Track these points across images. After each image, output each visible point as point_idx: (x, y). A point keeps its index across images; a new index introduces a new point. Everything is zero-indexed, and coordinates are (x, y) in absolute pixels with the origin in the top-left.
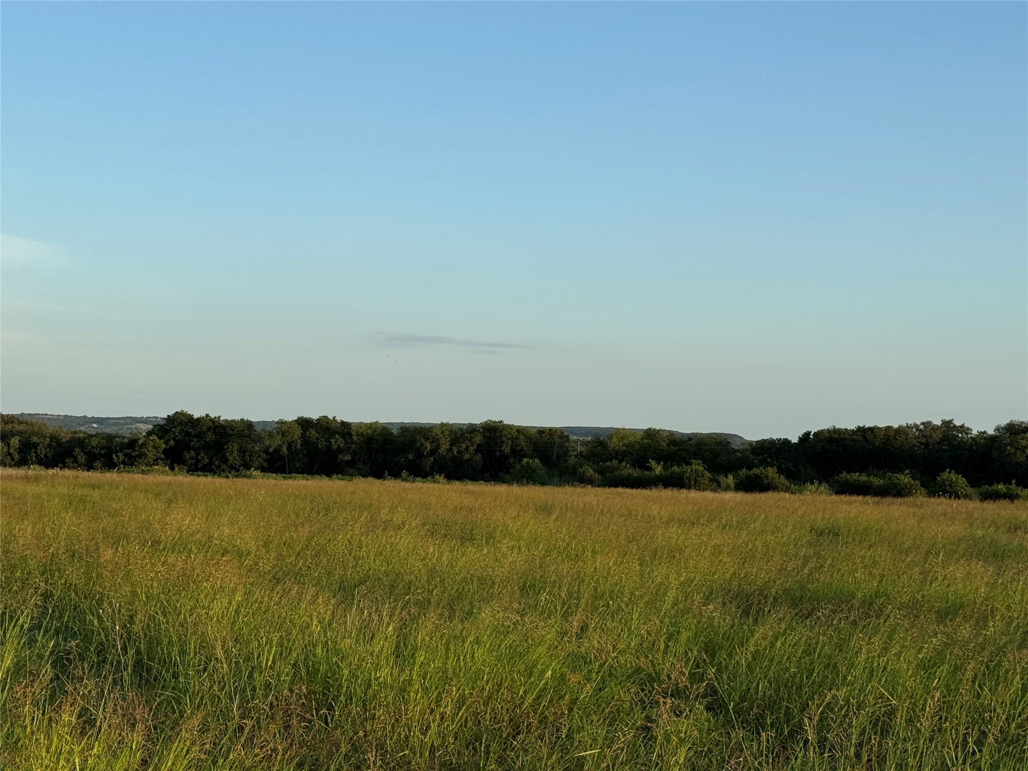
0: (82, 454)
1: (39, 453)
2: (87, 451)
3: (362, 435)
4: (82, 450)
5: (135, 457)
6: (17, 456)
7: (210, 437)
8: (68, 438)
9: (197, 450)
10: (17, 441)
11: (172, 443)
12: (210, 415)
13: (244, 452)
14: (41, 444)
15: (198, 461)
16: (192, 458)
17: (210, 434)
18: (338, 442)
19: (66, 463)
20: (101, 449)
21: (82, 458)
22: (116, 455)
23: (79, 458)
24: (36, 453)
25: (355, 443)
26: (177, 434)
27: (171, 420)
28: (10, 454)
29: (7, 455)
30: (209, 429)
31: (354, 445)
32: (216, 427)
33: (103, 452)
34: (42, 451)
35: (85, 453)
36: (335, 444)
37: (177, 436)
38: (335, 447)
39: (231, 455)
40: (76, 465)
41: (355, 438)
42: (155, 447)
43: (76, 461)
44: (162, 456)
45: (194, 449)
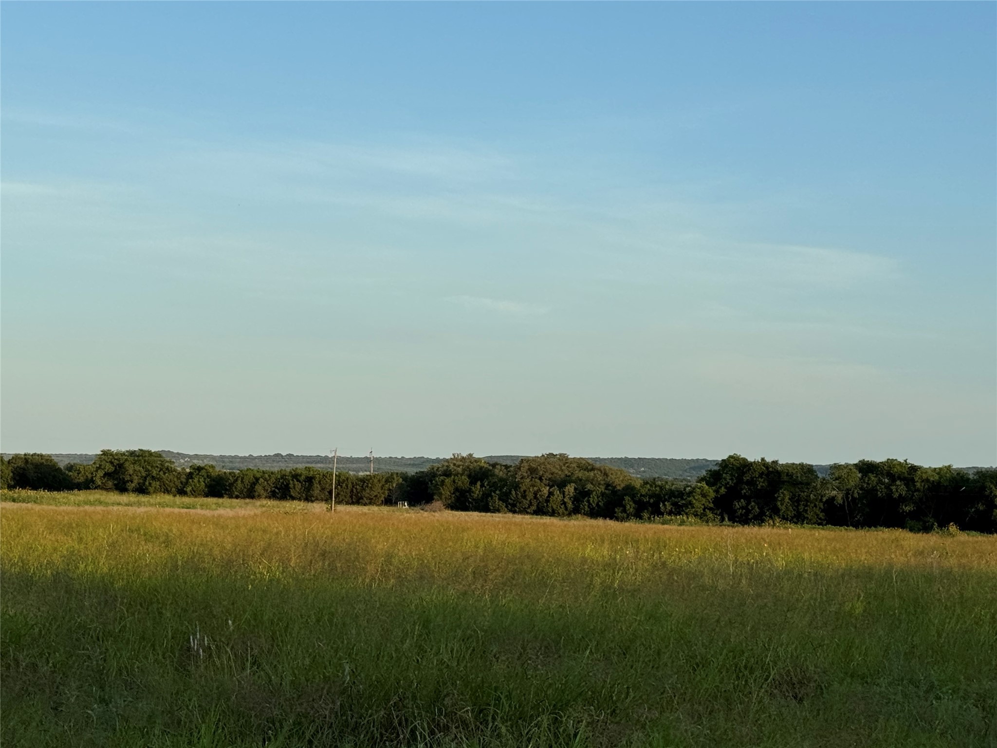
0: (631, 503)
1: (591, 501)
2: (637, 499)
3: (927, 480)
4: (632, 499)
5: (682, 506)
6: (570, 505)
7: (761, 484)
8: (623, 485)
9: (748, 499)
10: (572, 490)
11: (723, 490)
12: (765, 459)
13: (798, 501)
14: (594, 493)
15: (748, 512)
16: (742, 508)
17: (762, 480)
18: (900, 489)
19: (615, 513)
20: (651, 497)
21: (630, 507)
22: (664, 505)
23: (628, 507)
24: (588, 501)
25: (918, 490)
26: (728, 480)
27: (725, 464)
28: (564, 503)
29: (562, 504)
30: (761, 475)
31: (917, 493)
32: (769, 473)
33: (652, 501)
34: (594, 499)
35: (635, 502)
36: (897, 491)
37: (728, 483)
38: (896, 495)
39: (782, 504)
40: (625, 515)
41: (918, 485)
42: (704, 495)
43: (624, 511)
44: (712, 505)
45: (745, 497)
